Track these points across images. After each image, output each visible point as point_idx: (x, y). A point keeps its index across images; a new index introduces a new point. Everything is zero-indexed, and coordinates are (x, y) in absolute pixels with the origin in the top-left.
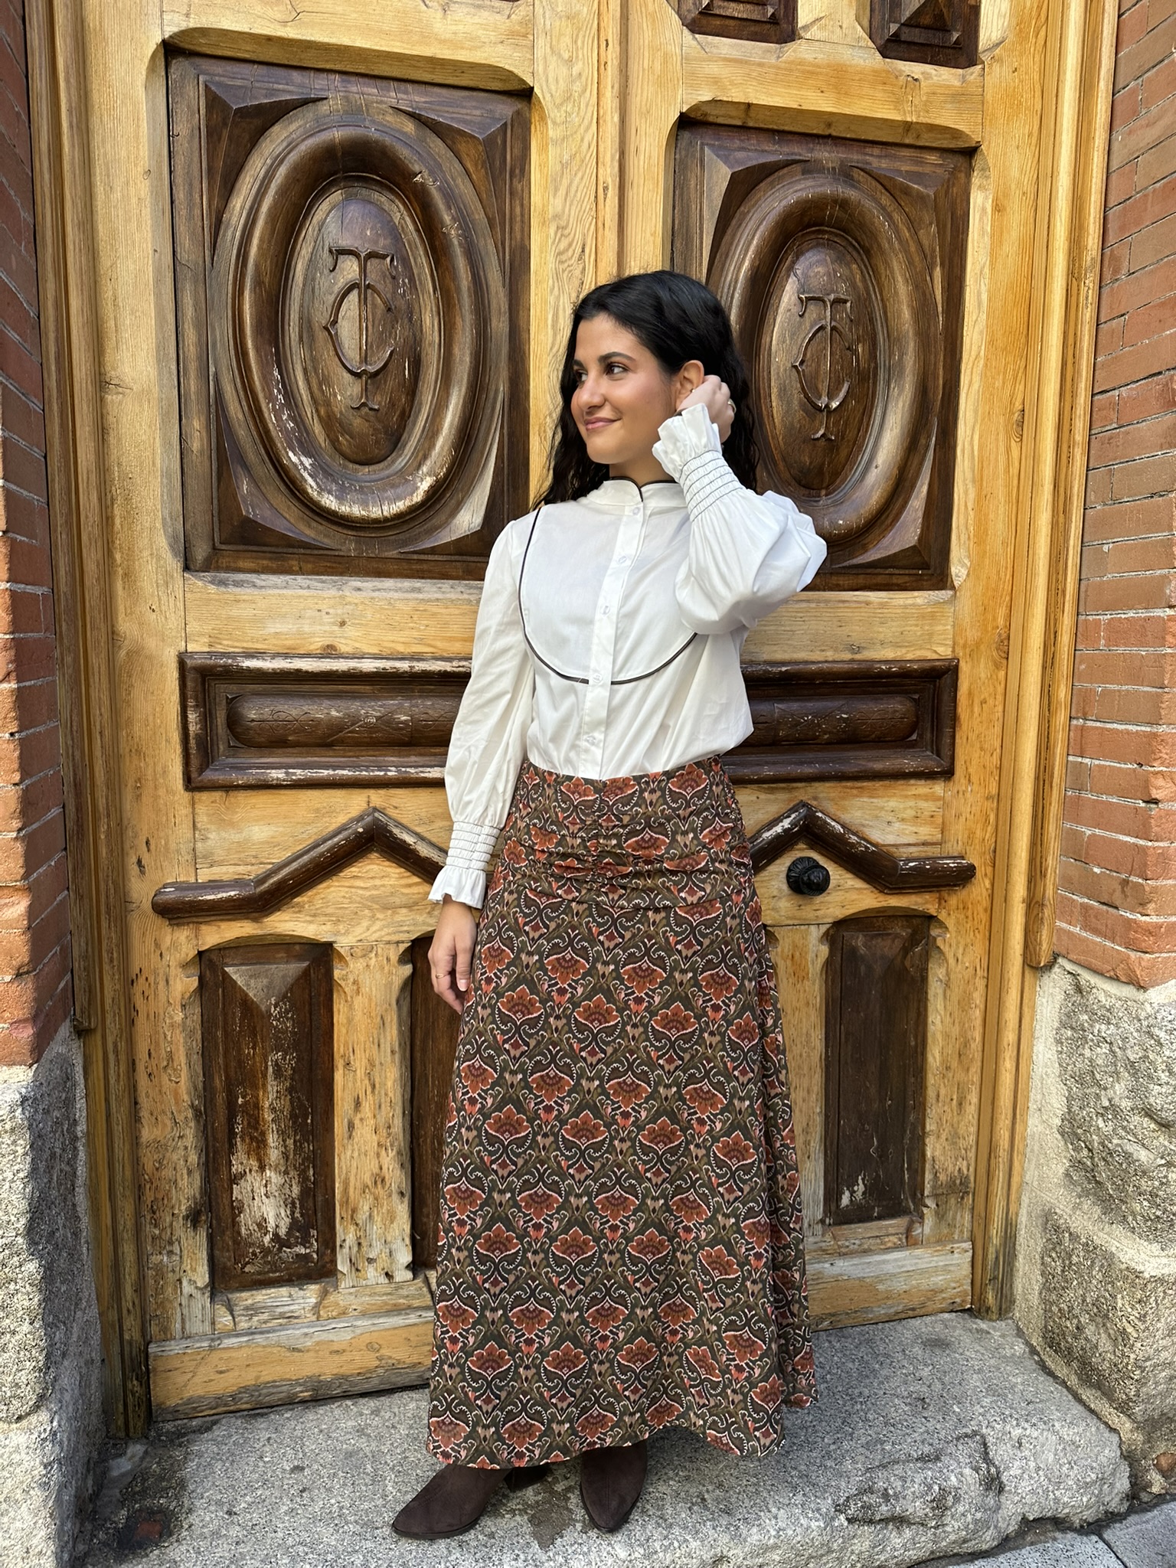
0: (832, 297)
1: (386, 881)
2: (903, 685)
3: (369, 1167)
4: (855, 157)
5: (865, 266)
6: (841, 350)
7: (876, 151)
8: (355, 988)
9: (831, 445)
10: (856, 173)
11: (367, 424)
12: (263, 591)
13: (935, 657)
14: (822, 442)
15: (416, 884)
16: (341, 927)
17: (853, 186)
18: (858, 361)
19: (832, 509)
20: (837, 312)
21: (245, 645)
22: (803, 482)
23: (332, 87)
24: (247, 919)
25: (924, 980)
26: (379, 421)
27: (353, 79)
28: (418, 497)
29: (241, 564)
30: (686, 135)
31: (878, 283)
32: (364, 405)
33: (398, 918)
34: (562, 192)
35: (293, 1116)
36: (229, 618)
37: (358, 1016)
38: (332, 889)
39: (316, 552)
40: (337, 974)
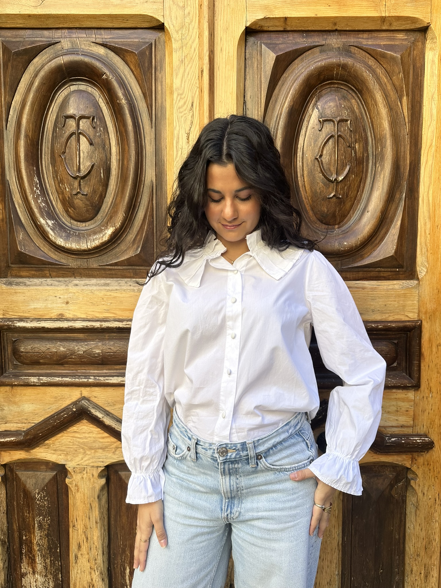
0: (338, 119)
1: (91, 435)
2: (388, 335)
3: (86, 578)
4: (352, 40)
5: (360, 100)
6: (344, 148)
7: (365, 35)
8: (77, 488)
9: (340, 201)
10: (353, 49)
11: (81, 202)
12: (28, 288)
13: (407, 319)
14: (334, 199)
15: (107, 437)
16: (69, 457)
17: (351, 57)
18: (355, 152)
19: (341, 236)
20: (342, 126)
21: (20, 314)
22: (324, 221)
23: (63, 36)
24: (23, 450)
25: (404, 502)
26: (88, 200)
27: (74, 31)
28: (106, 238)
29: (22, 274)
30: (251, 40)
31: (368, 109)
32: (78, 193)
33: (97, 454)
34: (180, 76)
35: (49, 548)
36: (12, 301)
37: (79, 503)
38: (64, 437)
39: (57, 267)
40: (67, 481)
